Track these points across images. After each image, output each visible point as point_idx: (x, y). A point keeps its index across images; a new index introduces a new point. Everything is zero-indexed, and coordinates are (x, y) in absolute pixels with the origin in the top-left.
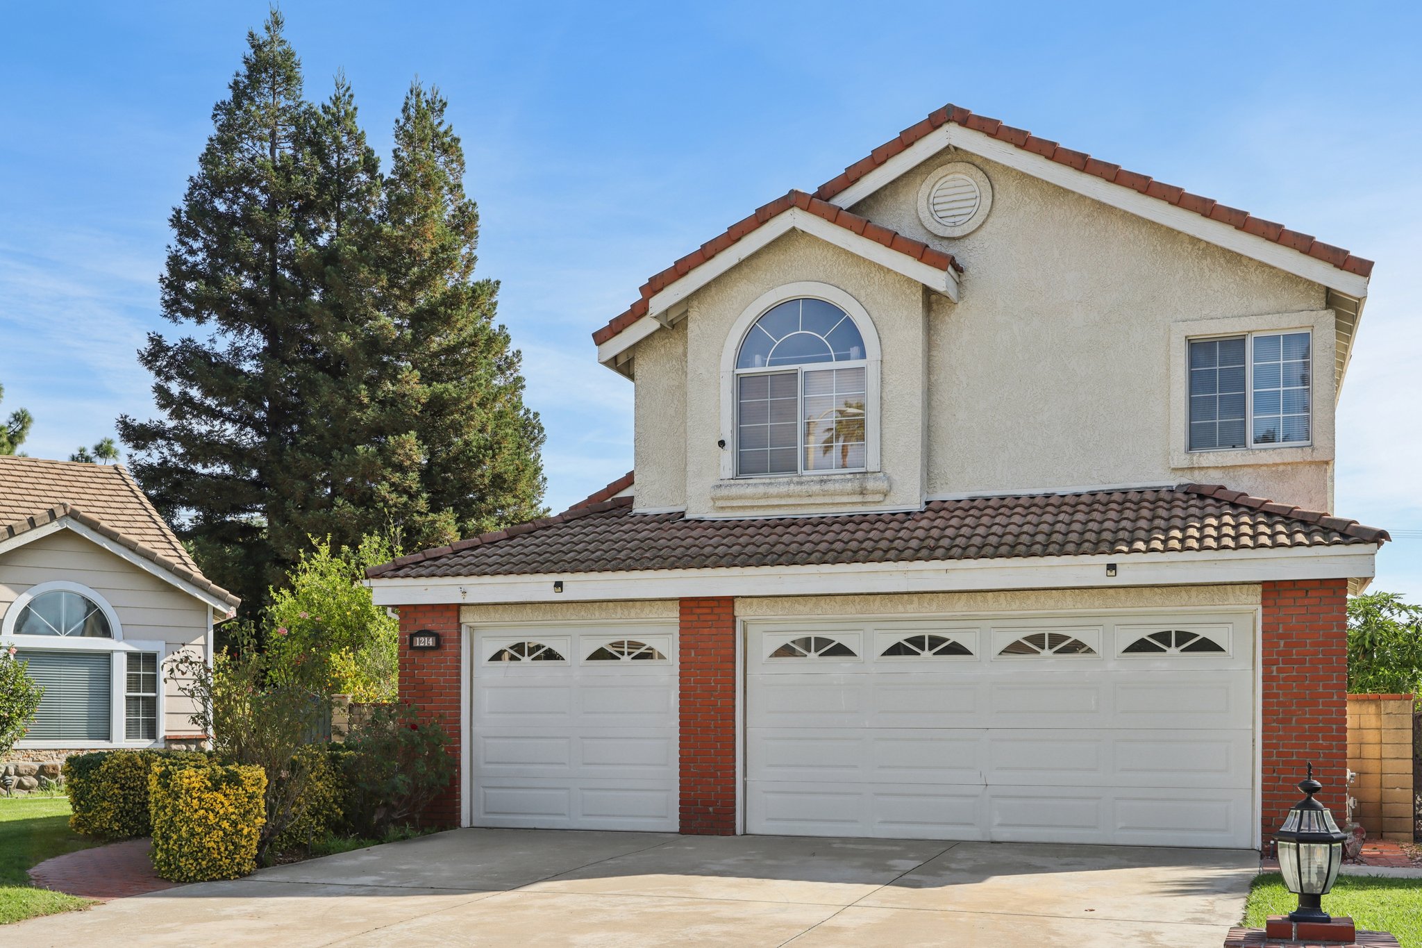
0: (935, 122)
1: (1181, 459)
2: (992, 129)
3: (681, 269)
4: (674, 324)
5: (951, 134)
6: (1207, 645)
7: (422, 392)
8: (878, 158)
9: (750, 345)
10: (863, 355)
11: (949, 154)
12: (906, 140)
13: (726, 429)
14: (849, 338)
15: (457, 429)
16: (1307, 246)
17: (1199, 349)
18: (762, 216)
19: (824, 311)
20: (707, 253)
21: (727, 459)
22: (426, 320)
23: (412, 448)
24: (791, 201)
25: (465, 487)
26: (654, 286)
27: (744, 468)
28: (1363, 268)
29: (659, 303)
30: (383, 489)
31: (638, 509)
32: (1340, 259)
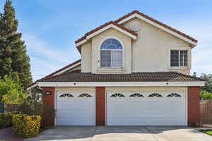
0: (133, 13)
1: (170, 68)
2: (142, 15)
3: (92, 32)
4: (90, 41)
5: (136, 15)
6: (179, 96)
7: (11, 51)
8: (124, 17)
9: (103, 46)
10: (122, 48)
11: (136, 18)
12: (129, 15)
13: (99, 59)
14: (119, 46)
15: (17, 58)
16: (188, 37)
17: (172, 52)
18: (106, 25)
19: (115, 41)
20: (97, 30)
21: (99, 64)
22: (11, 38)
23: (10, 61)
24: (111, 23)
25: (19, 67)
26: (88, 34)
27: (102, 66)
28: (196, 41)
29: (88, 37)
30: (5, 67)
31: (82, 71)
32: (193, 40)
